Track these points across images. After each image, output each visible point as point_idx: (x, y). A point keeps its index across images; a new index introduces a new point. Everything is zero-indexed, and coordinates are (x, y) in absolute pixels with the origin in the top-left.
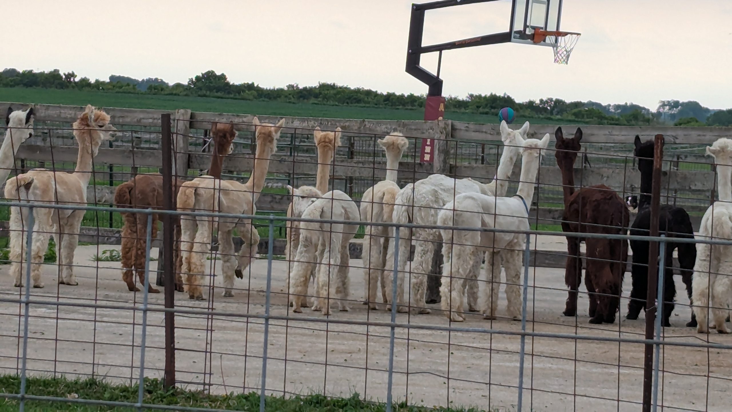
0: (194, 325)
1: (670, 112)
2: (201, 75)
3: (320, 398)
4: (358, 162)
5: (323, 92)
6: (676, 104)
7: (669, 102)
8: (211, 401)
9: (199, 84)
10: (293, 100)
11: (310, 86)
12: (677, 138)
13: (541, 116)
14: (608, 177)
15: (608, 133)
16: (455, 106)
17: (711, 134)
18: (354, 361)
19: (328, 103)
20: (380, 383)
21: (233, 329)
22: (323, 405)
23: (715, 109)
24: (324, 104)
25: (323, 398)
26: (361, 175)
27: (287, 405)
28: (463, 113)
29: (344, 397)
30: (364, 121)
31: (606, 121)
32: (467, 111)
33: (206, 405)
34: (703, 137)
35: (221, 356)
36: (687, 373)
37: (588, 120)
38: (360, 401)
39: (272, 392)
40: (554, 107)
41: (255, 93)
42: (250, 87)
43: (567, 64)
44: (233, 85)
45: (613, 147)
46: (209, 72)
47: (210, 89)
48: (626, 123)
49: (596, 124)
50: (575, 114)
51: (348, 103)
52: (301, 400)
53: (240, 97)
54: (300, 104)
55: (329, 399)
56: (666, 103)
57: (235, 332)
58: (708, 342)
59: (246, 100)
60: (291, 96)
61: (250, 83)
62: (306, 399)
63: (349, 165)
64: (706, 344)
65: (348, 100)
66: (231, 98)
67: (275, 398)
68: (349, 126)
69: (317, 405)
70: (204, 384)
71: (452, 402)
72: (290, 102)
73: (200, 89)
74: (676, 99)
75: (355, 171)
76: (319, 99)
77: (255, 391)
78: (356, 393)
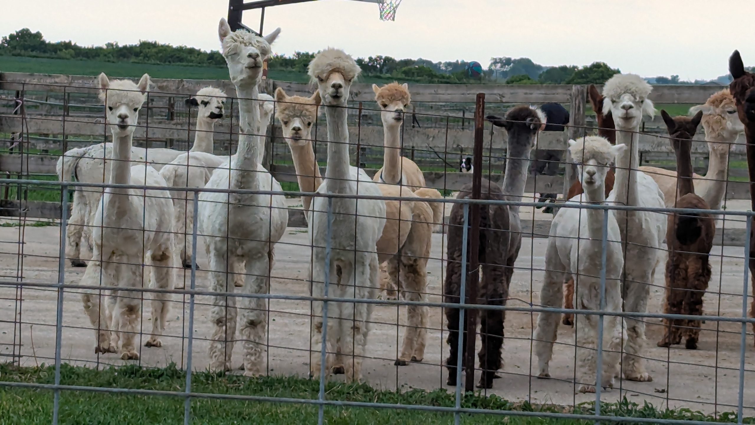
0: (5, 294)
1: (502, 69)
2: (15, 33)
3: (135, 368)
4: (177, 124)
5: (144, 51)
6: (508, 61)
7: (500, 59)
8: (22, 374)
9: (14, 43)
10: (112, 59)
11: (131, 44)
12: (504, 97)
13: (370, 74)
14: (434, 137)
15: (433, 92)
16: (281, 65)
17: (539, 92)
18: (172, 330)
19: (149, 62)
20: (198, 352)
21: (46, 298)
22: (138, 375)
23: (548, 66)
24: (145, 63)
25: (138, 368)
26: (180, 137)
27: (100, 377)
28: (290, 72)
29: (160, 367)
30: (182, 81)
31: (436, 80)
32: (294, 70)
33: (16, 377)
34: (530, 96)
35: (31, 327)
36: (513, 337)
37: (419, 78)
38: (176, 371)
39: (84, 363)
40: (383, 65)
41: (72, 52)
42: (67, 46)
43: (393, 20)
44: (49, 44)
45: (444, 106)
46: (23, 30)
47: (25, 48)
48: (457, 81)
49: (426, 83)
50: (405, 72)
51: (170, 62)
52: (115, 371)
53: (56, 56)
54: (120, 63)
55: (145, 369)
56: (498, 61)
57: (47, 301)
58: (531, 305)
59: (63, 58)
60: (110, 55)
61: (67, 41)
62: (121, 369)
63: (167, 126)
64: (529, 307)
65: (170, 59)
66: (48, 58)
67: (88, 369)
68: (167, 86)
69: (132, 376)
70: (14, 356)
71: (272, 370)
72: (109, 61)
73: (14, 48)
74: (507, 57)
75: (173, 133)
76: (140, 58)
77: (67, 362)
78: (173, 363)
